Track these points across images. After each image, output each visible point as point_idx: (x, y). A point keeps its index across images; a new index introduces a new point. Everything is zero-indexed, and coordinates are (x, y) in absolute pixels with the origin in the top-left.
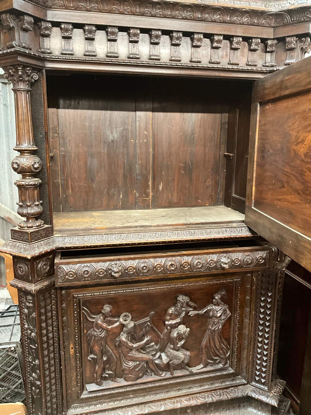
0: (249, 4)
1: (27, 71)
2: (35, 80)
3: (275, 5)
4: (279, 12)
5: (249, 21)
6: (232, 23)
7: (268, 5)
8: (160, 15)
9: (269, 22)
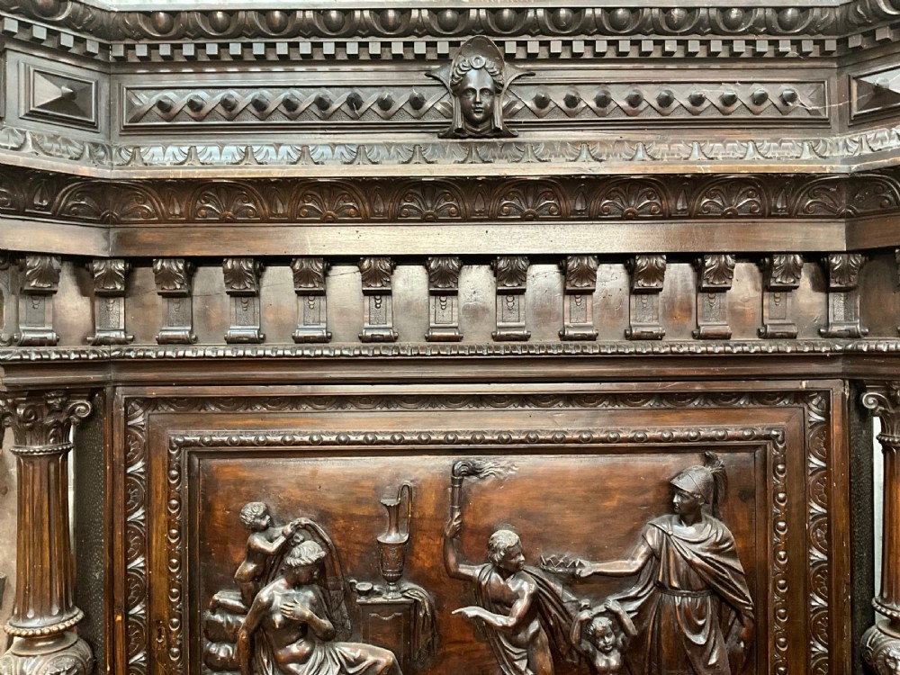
0: (756, 148)
1: (51, 402)
2: (80, 418)
3: (848, 141)
4: (859, 172)
5: (755, 205)
6: (696, 217)
7: (821, 144)
8: (450, 214)
9: (829, 202)
